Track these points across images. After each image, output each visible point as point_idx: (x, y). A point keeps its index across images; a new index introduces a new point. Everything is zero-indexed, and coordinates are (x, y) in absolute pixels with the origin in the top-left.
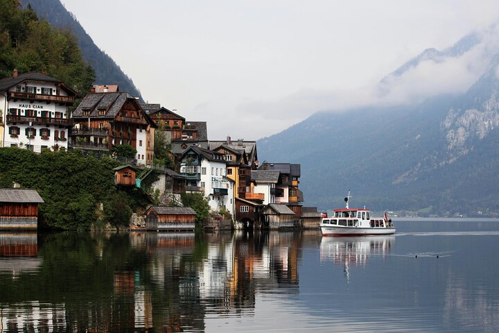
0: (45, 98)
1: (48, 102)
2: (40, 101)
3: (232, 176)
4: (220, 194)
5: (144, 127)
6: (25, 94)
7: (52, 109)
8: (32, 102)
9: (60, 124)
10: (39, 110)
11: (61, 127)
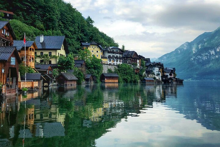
0: (117, 52)
1: (117, 53)
2: (115, 53)
3: (160, 71)
4: (158, 75)
5: (139, 59)
6: (112, 51)
7: (118, 55)
8: (114, 53)
9: (120, 58)
10: (115, 55)
11: (120, 59)
